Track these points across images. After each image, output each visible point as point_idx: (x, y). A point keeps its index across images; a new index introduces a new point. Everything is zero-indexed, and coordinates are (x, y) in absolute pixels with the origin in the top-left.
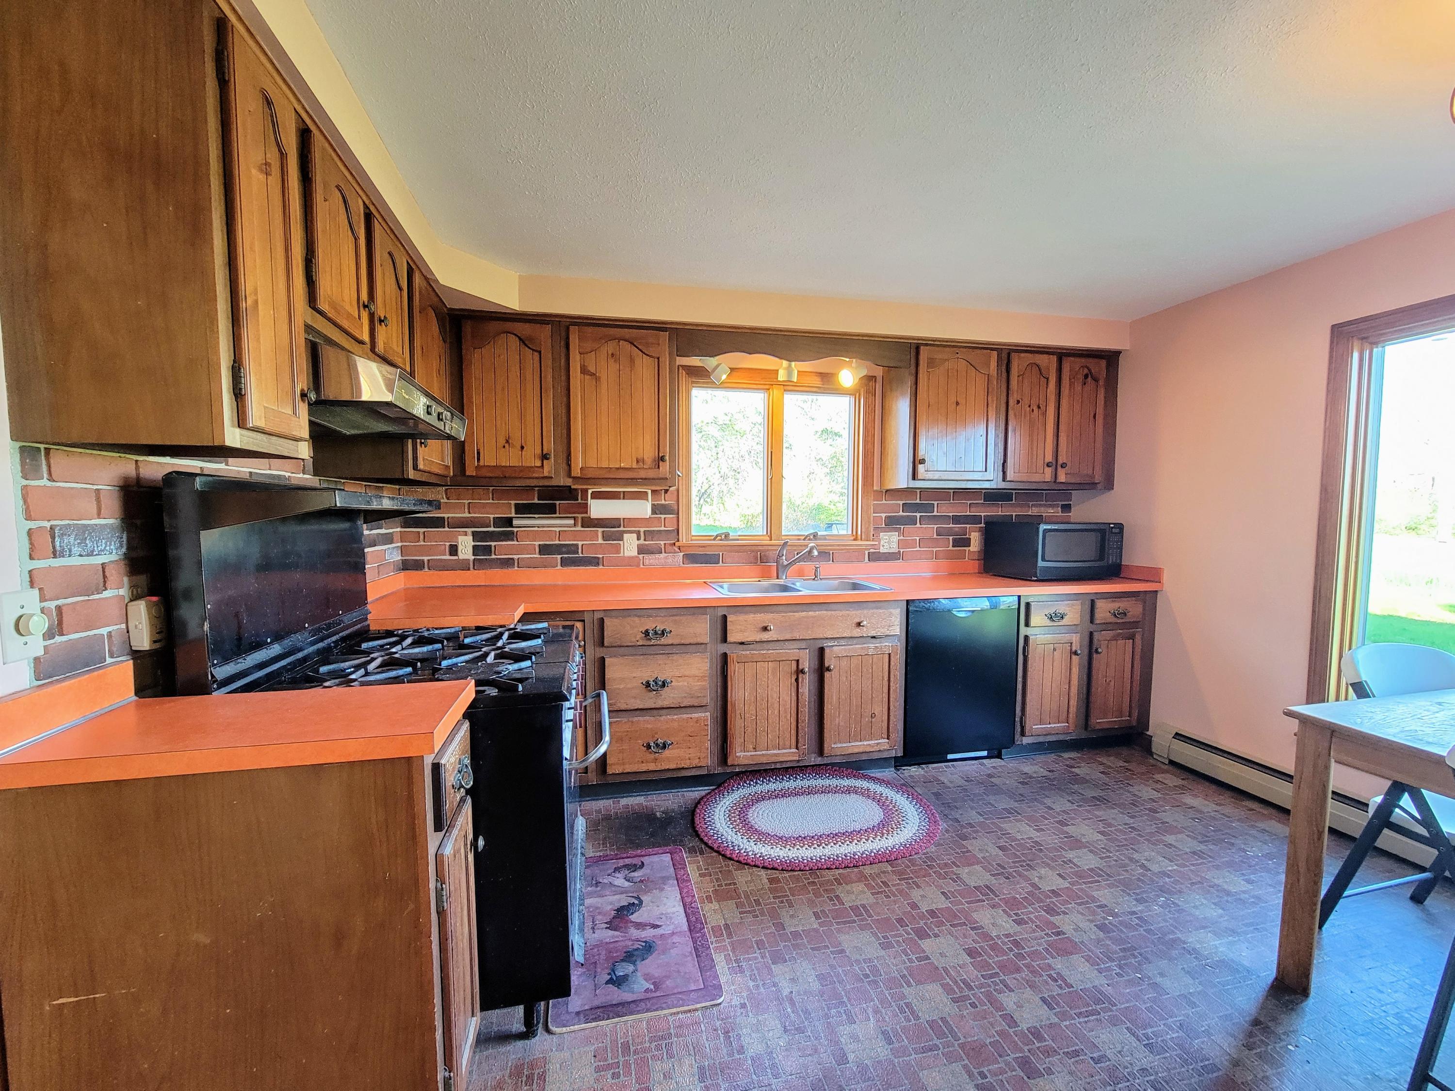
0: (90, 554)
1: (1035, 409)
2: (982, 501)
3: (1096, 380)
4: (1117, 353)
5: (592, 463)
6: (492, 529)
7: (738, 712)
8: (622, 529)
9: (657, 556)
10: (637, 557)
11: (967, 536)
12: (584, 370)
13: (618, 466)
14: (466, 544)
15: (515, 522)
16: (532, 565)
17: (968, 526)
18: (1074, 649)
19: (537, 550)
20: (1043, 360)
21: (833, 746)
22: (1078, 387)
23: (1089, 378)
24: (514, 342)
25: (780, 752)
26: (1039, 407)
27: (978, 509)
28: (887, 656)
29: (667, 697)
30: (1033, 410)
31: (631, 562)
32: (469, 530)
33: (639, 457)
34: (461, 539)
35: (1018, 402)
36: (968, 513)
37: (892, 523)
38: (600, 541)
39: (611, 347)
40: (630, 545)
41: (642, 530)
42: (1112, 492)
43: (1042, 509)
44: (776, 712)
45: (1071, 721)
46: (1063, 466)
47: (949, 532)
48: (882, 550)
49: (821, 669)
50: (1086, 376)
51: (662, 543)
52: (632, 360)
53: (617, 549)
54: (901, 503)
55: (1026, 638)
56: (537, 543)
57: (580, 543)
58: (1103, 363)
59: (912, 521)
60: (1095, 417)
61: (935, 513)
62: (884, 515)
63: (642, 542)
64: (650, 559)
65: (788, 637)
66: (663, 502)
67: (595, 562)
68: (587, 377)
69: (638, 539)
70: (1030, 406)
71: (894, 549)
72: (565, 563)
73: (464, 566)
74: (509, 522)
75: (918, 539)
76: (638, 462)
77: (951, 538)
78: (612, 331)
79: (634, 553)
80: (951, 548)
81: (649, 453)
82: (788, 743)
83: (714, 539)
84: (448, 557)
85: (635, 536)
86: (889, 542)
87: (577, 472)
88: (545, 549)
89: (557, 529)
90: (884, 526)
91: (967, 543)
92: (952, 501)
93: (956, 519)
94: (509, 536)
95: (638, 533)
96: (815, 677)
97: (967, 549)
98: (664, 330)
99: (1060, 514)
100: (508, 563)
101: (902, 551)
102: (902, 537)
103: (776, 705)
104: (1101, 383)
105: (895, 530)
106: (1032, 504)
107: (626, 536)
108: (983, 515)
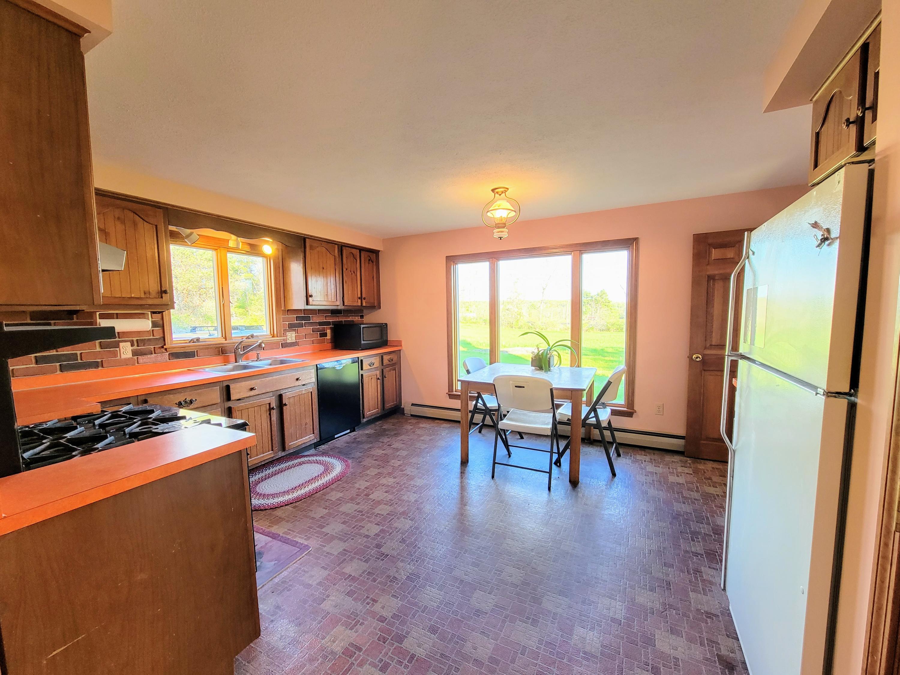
2: (330, 315)
3: (372, 262)
4: (379, 251)
5: (107, 294)
8: (117, 339)
9: (149, 356)
10: (132, 358)
11: (325, 332)
13: (130, 296)
16: (29, 373)
17: (325, 327)
18: (378, 377)
19: (34, 361)
20: (354, 251)
21: (290, 444)
22: (367, 265)
23: (370, 262)
26: (354, 272)
27: (329, 318)
28: (310, 393)
30: (352, 273)
31: (126, 362)
33: (146, 290)
35: (347, 269)
36: (325, 321)
37: (292, 327)
38: (98, 349)
39: (117, 213)
40: (125, 350)
41: (135, 339)
42: (379, 310)
43: (353, 318)
44: (260, 434)
45: (379, 408)
46: (364, 299)
47: (318, 330)
48: (288, 341)
49: (281, 406)
50: (369, 260)
51: (152, 347)
52: (135, 224)
53: (115, 354)
54: (295, 316)
55: (362, 375)
57: (79, 352)
58: (374, 255)
59: (301, 326)
60: (373, 278)
61: (311, 321)
62: (287, 323)
63: (135, 347)
64: (142, 359)
65: (264, 391)
66: (154, 319)
67: (96, 365)
69: (132, 345)
71: (294, 340)
72: (62, 369)
75: (304, 334)
76: (145, 293)
77: (319, 333)
78: (118, 202)
79: (130, 355)
80: (319, 338)
81: (154, 287)
83: (189, 342)
85: (129, 344)
86: (291, 337)
90: (288, 329)
91: (325, 335)
92: (318, 315)
93: (321, 324)
95: (132, 342)
96: (278, 411)
97: (326, 338)
99: (360, 319)
101: (297, 341)
102: (297, 334)
104: (374, 263)
105: (295, 330)
106: (349, 315)
107: (121, 345)
108: (331, 321)
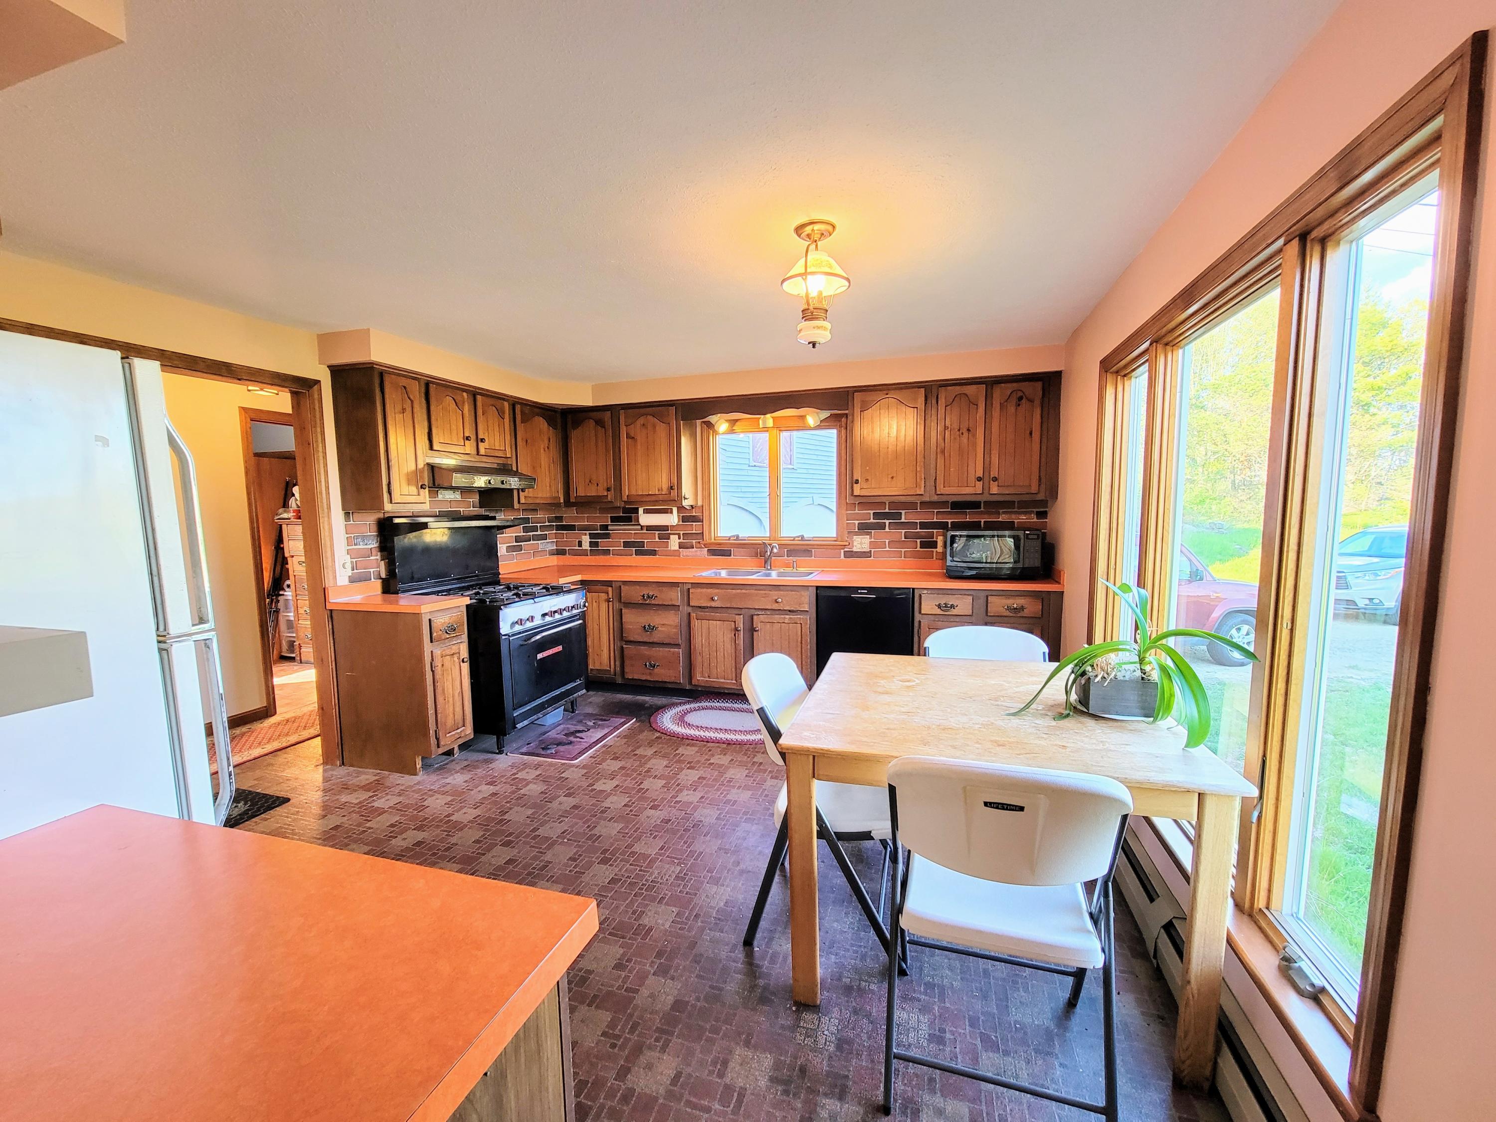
0: (366, 545)
1: (965, 431)
2: (949, 510)
3: (1031, 401)
4: (1058, 375)
5: (634, 492)
6: (599, 532)
7: (698, 652)
8: (669, 532)
9: (690, 550)
10: (678, 550)
11: (935, 539)
12: (628, 436)
13: (647, 494)
14: (586, 540)
15: (610, 528)
16: (618, 554)
17: (935, 531)
19: (622, 544)
20: (970, 390)
22: (1012, 409)
23: (1024, 401)
24: (592, 423)
25: (725, 681)
27: (945, 516)
28: (799, 625)
29: (656, 637)
30: (962, 434)
31: (675, 554)
32: (588, 532)
33: (658, 487)
34: (583, 537)
35: (947, 428)
36: (935, 520)
37: (864, 528)
38: (657, 540)
39: (641, 421)
40: (674, 542)
41: (682, 533)
42: (1058, 500)
43: (1013, 516)
44: (722, 654)
46: (995, 479)
47: (917, 536)
48: (855, 549)
49: (752, 630)
50: (1020, 399)
51: (694, 541)
52: (654, 427)
53: (667, 545)
54: (872, 512)
55: (920, 622)
56: (622, 540)
57: (646, 541)
58: (1039, 385)
59: (883, 527)
60: (1031, 434)
61: (903, 520)
62: (857, 522)
63: (681, 540)
64: (687, 552)
65: (728, 606)
66: (694, 514)
67: (653, 553)
68: (630, 440)
69: (679, 538)
70: (959, 430)
71: (866, 547)
72: (638, 553)
73: (584, 553)
74: (605, 527)
75: (887, 541)
76: (658, 490)
77: (918, 541)
78: (642, 411)
79: (677, 548)
80: (918, 549)
81: (665, 486)
82: (730, 677)
83: (729, 540)
84: (577, 548)
85: (677, 536)
86: (861, 543)
87: (625, 498)
88: (627, 544)
89: (633, 532)
90: (857, 530)
91: (934, 545)
92: (919, 510)
93: (923, 525)
94: (607, 536)
95: (679, 535)
96: (748, 635)
97: (934, 550)
98: (672, 405)
99: (1035, 520)
100: (607, 552)
101: (873, 550)
102: (873, 540)
103: (722, 650)
104: (1037, 402)
105: (868, 533)
106: (1001, 511)
107: (672, 536)
108: (950, 521)
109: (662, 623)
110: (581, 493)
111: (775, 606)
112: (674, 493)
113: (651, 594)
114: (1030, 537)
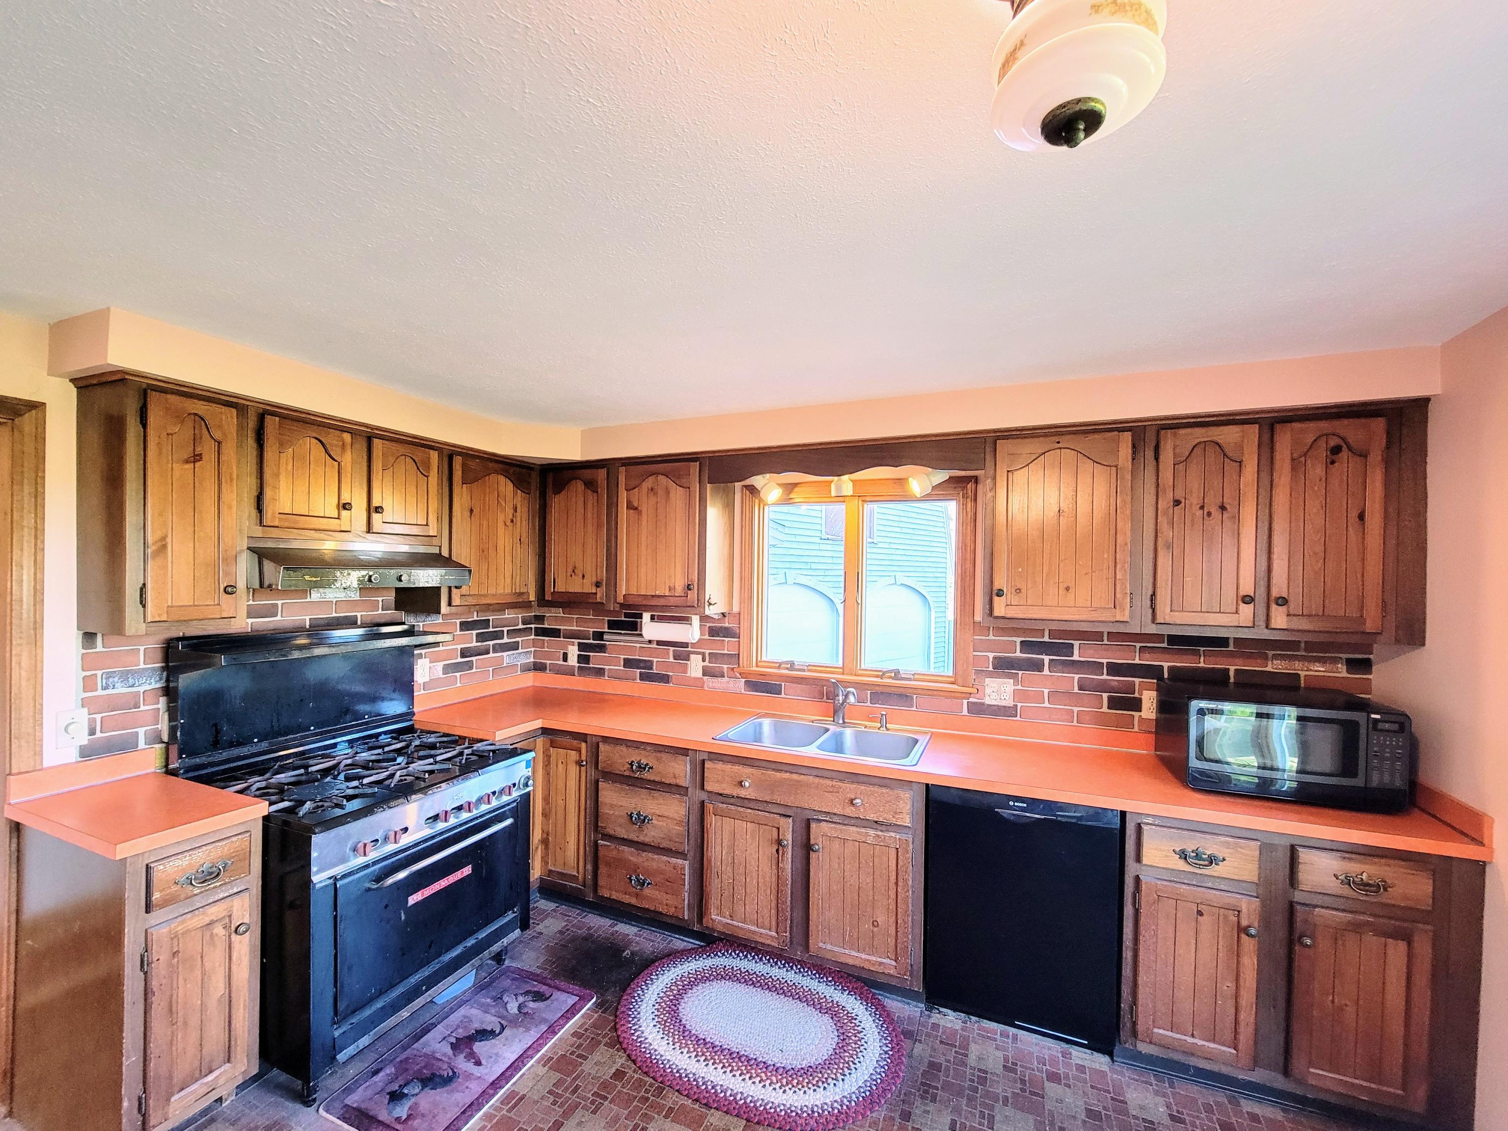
0: (133, 686)
1: (1214, 510)
2: (1165, 645)
3: (1364, 455)
4: (1421, 405)
5: (633, 591)
6: (591, 641)
7: (714, 870)
8: (689, 649)
9: (720, 679)
10: (701, 678)
11: (1136, 695)
12: (630, 506)
13: (654, 594)
14: (573, 652)
15: (605, 637)
16: (616, 677)
17: (1137, 680)
18: (1244, 923)
19: (622, 663)
20: (1228, 435)
21: (821, 944)
22: (1317, 470)
23: (1345, 454)
24: (579, 486)
25: (757, 929)
26: (1223, 508)
27: (1155, 656)
29: (650, 835)
30: (1209, 514)
31: (697, 684)
32: (576, 641)
33: (671, 585)
34: (570, 647)
35: (1177, 503)
36: (1137, 661)
37: (1004, 666)
38: (672, 660)
39: (649, 483)
40: (695, 666)
41: (707, 652)
43: (1297, 665)
44: (755, 882)
45: (1241, 1046)
46: (1282, 601)
47: (1103, 687)
48: (988, 701)
49: (807, 848)
50: (1336, 450)
51: (725, 666)
52: (668, 492)
53: (685, 669)
54: (1018, 640)
55: (1137, 879)
56: (623, 657)
57: (655, 660)
58: (1379, 425)
59: (1038, 666)
60: (1361, 517)
61: (1076, 657)
62: (991, 655)
63: (706, 663)
64: (709, 682)
65: (767, 798)
66: (727, 625)
67: (665, 679)
68: (632, 511)
69: (704, 660)
70: (1202, 508)
71: (1007, 700)
72: (643, 677)
73: (570, 672)
74: (599, 636)
75: (1046, 691)
76: (670, 590)
77: (1105, 696)
78: (653, 467)
79: (699, 674)
80: (1105, 709)
81: (679, 584)
82: (767, 923)
83: (779, 667)
84: (561, 662)
85: (700, 656)
86: (999, 691)
87: (620, 599)
88: (628, 663)
89: (638, 645)
90: (991, 669)
91: (1136, 705)
92: (1106, 642)
93: (1114, 669)
94: (602, 648)
95: (703, 655)
96: (800, 852)
97: (1136, 714)
98: (695, 460)
99: (1344, 674)
100: (600, 672)
101: (1019, 705)
102: (1019, 687)
103: (755, 874)
104: (1376, 456)
105: (1010, 676)
106: (1270, 653)
107: (692, 656)
108: (1166, 665)
109: (658, 812)
110: (561, 588)
111: (850, 811)
112: (693, 595)
113: (644, 762)
114: (1381, 726)
